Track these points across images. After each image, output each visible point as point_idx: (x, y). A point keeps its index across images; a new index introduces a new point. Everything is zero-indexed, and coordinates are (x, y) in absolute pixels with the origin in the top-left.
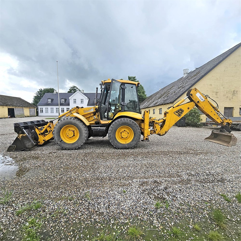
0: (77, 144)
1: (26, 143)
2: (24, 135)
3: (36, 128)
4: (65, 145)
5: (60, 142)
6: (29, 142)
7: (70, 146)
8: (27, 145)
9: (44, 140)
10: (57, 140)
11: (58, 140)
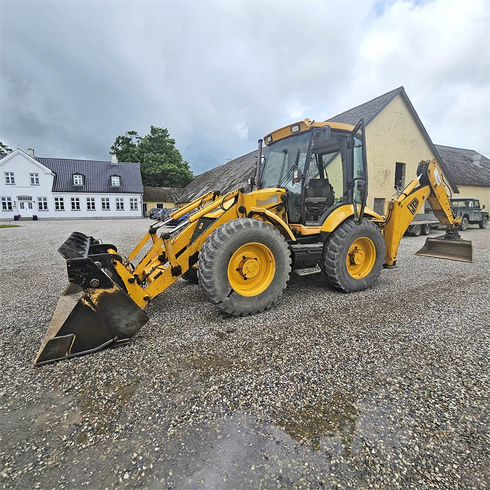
0: (270, 296)
1: (119, 317)
2: (108, 291)
3: (118, 262)
4: (242, 302)
5: (228, 296)
6: (130, 314)
7: (256, 305)
8: (122, 326)
9: (146, 299)
10: (219, 292)
11: (224, 290)
